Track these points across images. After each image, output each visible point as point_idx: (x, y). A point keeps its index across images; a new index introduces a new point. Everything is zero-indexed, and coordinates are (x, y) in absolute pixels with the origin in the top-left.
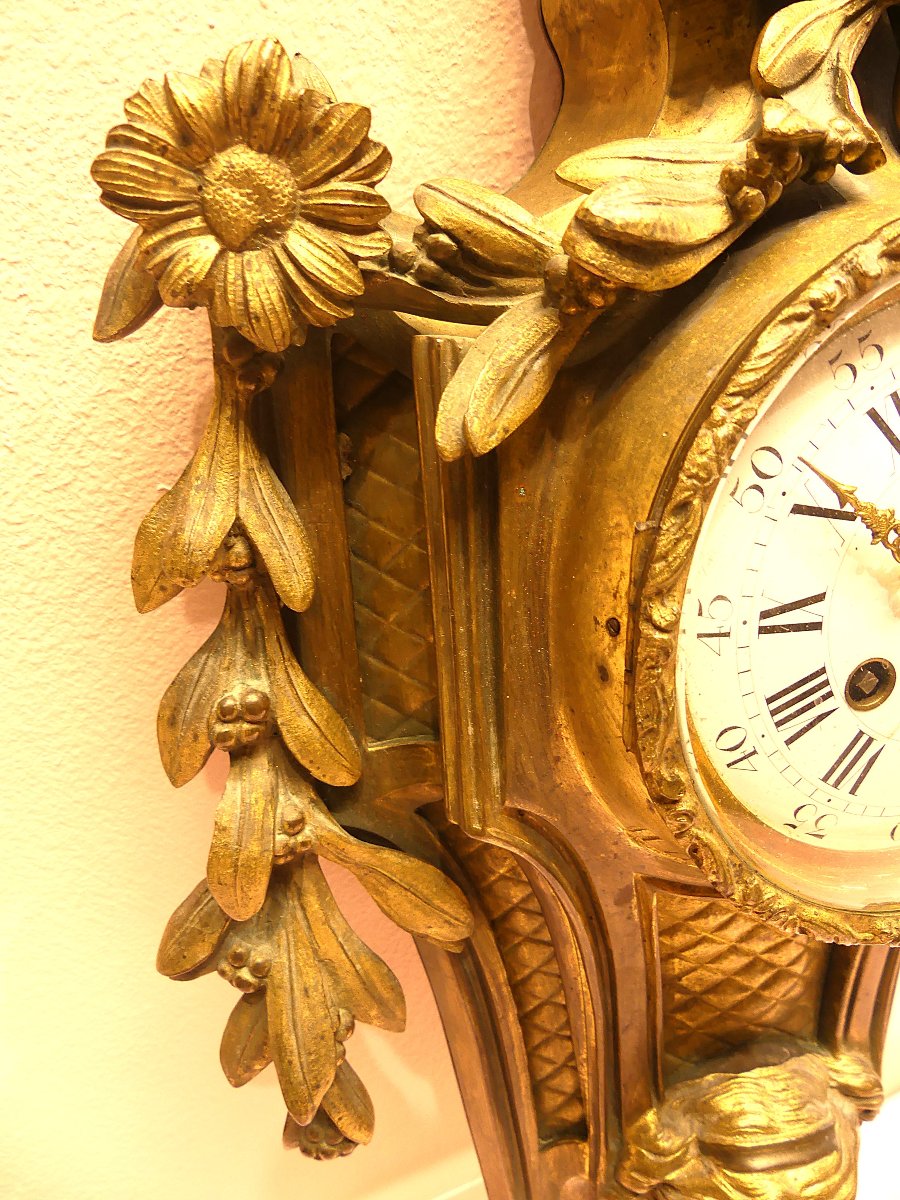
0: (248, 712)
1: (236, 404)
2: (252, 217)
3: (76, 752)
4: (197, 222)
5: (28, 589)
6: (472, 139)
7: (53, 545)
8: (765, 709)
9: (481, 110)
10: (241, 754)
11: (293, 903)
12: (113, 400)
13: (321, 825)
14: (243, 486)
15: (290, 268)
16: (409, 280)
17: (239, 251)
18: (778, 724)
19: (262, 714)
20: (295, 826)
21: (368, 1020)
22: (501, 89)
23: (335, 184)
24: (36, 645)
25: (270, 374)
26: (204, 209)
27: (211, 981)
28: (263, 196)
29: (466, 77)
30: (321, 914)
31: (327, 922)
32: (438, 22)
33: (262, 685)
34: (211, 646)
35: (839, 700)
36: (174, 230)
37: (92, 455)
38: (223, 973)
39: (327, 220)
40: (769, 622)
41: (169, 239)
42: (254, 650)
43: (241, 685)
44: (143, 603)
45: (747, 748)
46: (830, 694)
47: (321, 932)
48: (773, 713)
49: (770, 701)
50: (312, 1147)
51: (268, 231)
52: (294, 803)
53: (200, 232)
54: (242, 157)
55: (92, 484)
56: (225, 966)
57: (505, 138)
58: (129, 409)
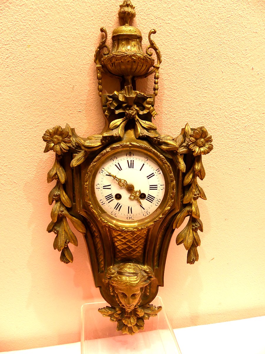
0: (57, 195)
1: (58, 160)
2: (57, 142)
3: (43, 203)
4: (52, 142)
5: (39, 180)
6: (97, 128)
7: (42, 175)
8: (105, 198)
9: (98, 124)
10: (57, 202)
11: (63, 223)
12: (50, 158)
13: (65, 212)
14: (58, 169)
15: (61, 147)
16: (74, 148)
17: (56, 145)
18: (107, 200)
19: (59, 196)
20: (62, 211)
21: (72, 243)
22: (101, 122)
23: (65, 139)
24: (39, 188)
25: (61, 157)
26: (52, 141)
27: (52, 233)
28: (58, 140)
29: (95, 121)
30: (66, 225)
31: (66, 226)
32: (91, 115)
33: (59, 193)
34: (54, 188)
35: (114, 198)
36: (50, 143)
37: (47, 165)
38: (53, 232)
39: (65, 142)
40: (104, 187)
41: (49, 144)
42: (59, 189)
43: (57, 193)
44: (48, 182)
45: (104, 203)
46: (113, 197)
47: (65, 227)
48: (106, 199)
49: (105, 197)
50: (63, 260)
51: (59, 143)
52: (62, 209)
53: (52, 143)
54: (56, 136)
55: (47, 168)
56: (54, 230)
57: (102, 127)
58: (52, 159)
